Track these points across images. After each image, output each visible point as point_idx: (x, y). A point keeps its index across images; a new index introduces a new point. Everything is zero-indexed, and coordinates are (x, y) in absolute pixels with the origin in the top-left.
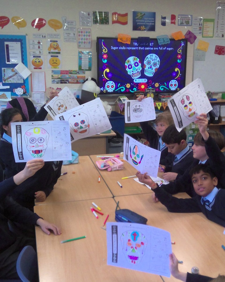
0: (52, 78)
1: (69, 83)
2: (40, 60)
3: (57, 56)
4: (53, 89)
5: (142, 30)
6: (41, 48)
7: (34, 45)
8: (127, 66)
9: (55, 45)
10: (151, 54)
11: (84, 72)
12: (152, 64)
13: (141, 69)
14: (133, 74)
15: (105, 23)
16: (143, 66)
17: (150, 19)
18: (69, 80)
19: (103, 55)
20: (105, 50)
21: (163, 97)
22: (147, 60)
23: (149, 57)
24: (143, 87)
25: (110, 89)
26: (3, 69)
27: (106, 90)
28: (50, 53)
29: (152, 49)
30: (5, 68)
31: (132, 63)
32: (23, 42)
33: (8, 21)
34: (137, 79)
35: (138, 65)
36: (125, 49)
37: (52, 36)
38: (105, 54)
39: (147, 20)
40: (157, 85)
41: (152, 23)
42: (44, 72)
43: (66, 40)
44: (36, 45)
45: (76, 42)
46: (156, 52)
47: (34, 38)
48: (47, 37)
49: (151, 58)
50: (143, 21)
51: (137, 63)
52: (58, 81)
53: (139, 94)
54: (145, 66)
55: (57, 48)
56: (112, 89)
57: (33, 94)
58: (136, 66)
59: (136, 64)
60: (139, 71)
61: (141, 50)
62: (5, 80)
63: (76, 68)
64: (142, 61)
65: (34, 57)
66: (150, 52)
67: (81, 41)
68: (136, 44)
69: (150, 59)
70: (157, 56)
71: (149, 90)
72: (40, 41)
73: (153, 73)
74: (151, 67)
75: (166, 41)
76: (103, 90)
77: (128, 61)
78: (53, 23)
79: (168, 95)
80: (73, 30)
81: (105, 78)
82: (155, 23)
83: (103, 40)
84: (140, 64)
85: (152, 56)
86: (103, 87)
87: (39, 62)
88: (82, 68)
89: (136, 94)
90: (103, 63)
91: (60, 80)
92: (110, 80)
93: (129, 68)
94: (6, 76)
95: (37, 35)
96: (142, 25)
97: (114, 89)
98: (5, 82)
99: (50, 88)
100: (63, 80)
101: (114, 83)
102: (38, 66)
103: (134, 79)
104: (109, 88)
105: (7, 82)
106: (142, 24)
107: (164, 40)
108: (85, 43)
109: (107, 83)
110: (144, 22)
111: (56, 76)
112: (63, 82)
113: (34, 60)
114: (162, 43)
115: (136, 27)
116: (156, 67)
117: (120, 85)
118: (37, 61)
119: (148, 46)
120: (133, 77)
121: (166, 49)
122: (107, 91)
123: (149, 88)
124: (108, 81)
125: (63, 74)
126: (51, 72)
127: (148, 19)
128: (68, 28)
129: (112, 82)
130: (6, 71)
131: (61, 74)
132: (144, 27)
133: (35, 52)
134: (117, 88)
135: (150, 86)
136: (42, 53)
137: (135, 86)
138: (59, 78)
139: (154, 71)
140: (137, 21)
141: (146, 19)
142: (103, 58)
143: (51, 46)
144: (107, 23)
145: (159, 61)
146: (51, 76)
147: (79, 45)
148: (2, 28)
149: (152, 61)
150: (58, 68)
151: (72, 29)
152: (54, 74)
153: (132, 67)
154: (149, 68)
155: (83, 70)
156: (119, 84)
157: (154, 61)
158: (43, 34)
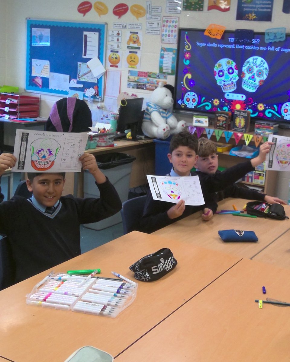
0: (128, 81)
1: (147, 89)
2: (117, 56)
3: (136, 53)
4: (128, 94)
5: (251, 20)
6: (120, 41)
7: (113, 37)
8: (217, 72)
9: (135, 38)
10: (255, 57)
11: (166, 76)
12: (255, 72)
13: (237, 79)
14: (224, 85)
15: (197, 9)
16: (241, 74)
17: (265, 2)
18: (147, 86)
19: (185, 54)
20: (188, 47)
21: (257, 126)
22: (248, 65)
23: (251, 62)
24: (238, 107)
25: (190, 104)
26: (79, 63)
27: (185, 104)
28: (129, 47)
29: (257, 48)
30: (81, 63)
31: (225, 68)
32: (101, 32)
33: (90, 7)
34: (229, 94)
35: (233, 72)
36: (216, 46)
37: (132, 26)
38: (188, 52)
39: (260, 4)
40: (261, 107)
41: (267, 8)
42: (120, 72)
43: (149, 31)
44: (115, 36)
45: (159, 35)
46: (263, 55)
47: (113, 28)
48: (127, 27)
49: (254, 62)
50: (254, 6)
51: (231, 68)
52: (134, 85)
53: (222, 116)
54: (244, 75)
55: (136, 41)
56: (193, 104)
57: (106, 98)
58: (230, 73)
59: (231, 71)
60: (234, 81)
61: (239, 49)
62: (80, 77)
63: (157, 71)
64: (239, 67)
65: (112, 51)
66: (254, 53)
67: (164, 33)
68: (232, 40)
69: (252, 65)
70: (264, 61)
71: (239, 113)
72: (120, 32)
73: (256, 87)
74: (253, 77)
75: (278, 37)
76: (181, 104)
77: (219, 65)
78: (136, 9)
79: (266, 125)
80: (158, 18)
81: (185, 87)
82: (271, 8)
83: (186, 33)
84: (236, 71)
85: (255, 60)
86: (181, 100)
87: (116, 58)
88: (164, 71)
89: (217, 115)
90: (185, 65)
91: (136, 83)
92: (191, 91)
93: (220, 76)
94: (81, 72)
95: (117, 25)
96: (251, 12)
97: (195, 104)
98: (79, 79)
99: (125, 93)
100: (140, 85)
101: (196, 96)
102: (114, 64)
103: (226, 93)
104: (189, 102)
105: (81, 80)
106: (251, 10)
107: (277, 35)
108: (169, 36)
109: (187, 94)
110: (255, 8)
111: (132, 78)
112: (139, 86)
113: (111, 56)
114: (272, 40)
115: (241, 16)
116: (262, 78)
117: (204, 100)
118: (114, 57)
119: (251, 44)
120: (224, 89)
121: (280, 50)
122: (187, 105)
123: (248, 109)
124: (189, 91)
125: (141, 76)
126: (128, 72)
127: (261, 2)
128: (152, 16)
129: (194, 94)
130: (81, 66)
131: (138, 76)
132: (253, 15)
133: (113, 46)
134: (199, 103)
135: (250, 106)
136: (120, 48)
137: (227, 104)
138: (135, 81)
139: (257, 83)
140: (243, 5)
141: (258, 2)
142: (185, 57)
143: (130, 39)
144: (201, 9)
145: (268, 68)
146: (127, 77)
147: (162, 38)
148: (84, 15)
149: (255, 67)
150: (136, 68)
151: (156, 17)
152: (131, 75)
153: (223, 75)
154: (251, 78)
155: (164, 73)
156: (204, 98)
157: (258, 68)
158: (124, 23)
